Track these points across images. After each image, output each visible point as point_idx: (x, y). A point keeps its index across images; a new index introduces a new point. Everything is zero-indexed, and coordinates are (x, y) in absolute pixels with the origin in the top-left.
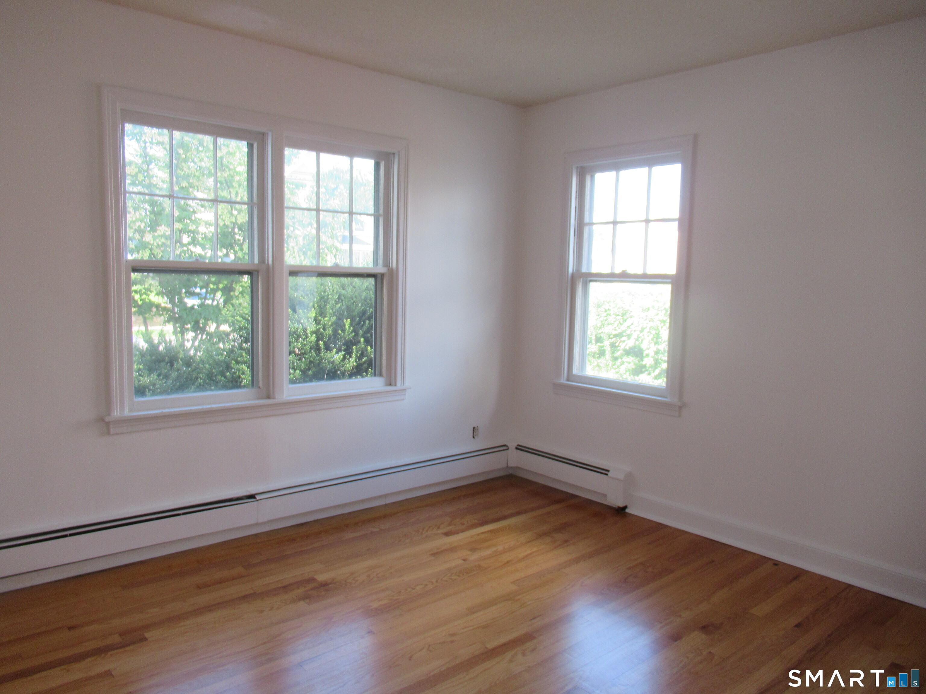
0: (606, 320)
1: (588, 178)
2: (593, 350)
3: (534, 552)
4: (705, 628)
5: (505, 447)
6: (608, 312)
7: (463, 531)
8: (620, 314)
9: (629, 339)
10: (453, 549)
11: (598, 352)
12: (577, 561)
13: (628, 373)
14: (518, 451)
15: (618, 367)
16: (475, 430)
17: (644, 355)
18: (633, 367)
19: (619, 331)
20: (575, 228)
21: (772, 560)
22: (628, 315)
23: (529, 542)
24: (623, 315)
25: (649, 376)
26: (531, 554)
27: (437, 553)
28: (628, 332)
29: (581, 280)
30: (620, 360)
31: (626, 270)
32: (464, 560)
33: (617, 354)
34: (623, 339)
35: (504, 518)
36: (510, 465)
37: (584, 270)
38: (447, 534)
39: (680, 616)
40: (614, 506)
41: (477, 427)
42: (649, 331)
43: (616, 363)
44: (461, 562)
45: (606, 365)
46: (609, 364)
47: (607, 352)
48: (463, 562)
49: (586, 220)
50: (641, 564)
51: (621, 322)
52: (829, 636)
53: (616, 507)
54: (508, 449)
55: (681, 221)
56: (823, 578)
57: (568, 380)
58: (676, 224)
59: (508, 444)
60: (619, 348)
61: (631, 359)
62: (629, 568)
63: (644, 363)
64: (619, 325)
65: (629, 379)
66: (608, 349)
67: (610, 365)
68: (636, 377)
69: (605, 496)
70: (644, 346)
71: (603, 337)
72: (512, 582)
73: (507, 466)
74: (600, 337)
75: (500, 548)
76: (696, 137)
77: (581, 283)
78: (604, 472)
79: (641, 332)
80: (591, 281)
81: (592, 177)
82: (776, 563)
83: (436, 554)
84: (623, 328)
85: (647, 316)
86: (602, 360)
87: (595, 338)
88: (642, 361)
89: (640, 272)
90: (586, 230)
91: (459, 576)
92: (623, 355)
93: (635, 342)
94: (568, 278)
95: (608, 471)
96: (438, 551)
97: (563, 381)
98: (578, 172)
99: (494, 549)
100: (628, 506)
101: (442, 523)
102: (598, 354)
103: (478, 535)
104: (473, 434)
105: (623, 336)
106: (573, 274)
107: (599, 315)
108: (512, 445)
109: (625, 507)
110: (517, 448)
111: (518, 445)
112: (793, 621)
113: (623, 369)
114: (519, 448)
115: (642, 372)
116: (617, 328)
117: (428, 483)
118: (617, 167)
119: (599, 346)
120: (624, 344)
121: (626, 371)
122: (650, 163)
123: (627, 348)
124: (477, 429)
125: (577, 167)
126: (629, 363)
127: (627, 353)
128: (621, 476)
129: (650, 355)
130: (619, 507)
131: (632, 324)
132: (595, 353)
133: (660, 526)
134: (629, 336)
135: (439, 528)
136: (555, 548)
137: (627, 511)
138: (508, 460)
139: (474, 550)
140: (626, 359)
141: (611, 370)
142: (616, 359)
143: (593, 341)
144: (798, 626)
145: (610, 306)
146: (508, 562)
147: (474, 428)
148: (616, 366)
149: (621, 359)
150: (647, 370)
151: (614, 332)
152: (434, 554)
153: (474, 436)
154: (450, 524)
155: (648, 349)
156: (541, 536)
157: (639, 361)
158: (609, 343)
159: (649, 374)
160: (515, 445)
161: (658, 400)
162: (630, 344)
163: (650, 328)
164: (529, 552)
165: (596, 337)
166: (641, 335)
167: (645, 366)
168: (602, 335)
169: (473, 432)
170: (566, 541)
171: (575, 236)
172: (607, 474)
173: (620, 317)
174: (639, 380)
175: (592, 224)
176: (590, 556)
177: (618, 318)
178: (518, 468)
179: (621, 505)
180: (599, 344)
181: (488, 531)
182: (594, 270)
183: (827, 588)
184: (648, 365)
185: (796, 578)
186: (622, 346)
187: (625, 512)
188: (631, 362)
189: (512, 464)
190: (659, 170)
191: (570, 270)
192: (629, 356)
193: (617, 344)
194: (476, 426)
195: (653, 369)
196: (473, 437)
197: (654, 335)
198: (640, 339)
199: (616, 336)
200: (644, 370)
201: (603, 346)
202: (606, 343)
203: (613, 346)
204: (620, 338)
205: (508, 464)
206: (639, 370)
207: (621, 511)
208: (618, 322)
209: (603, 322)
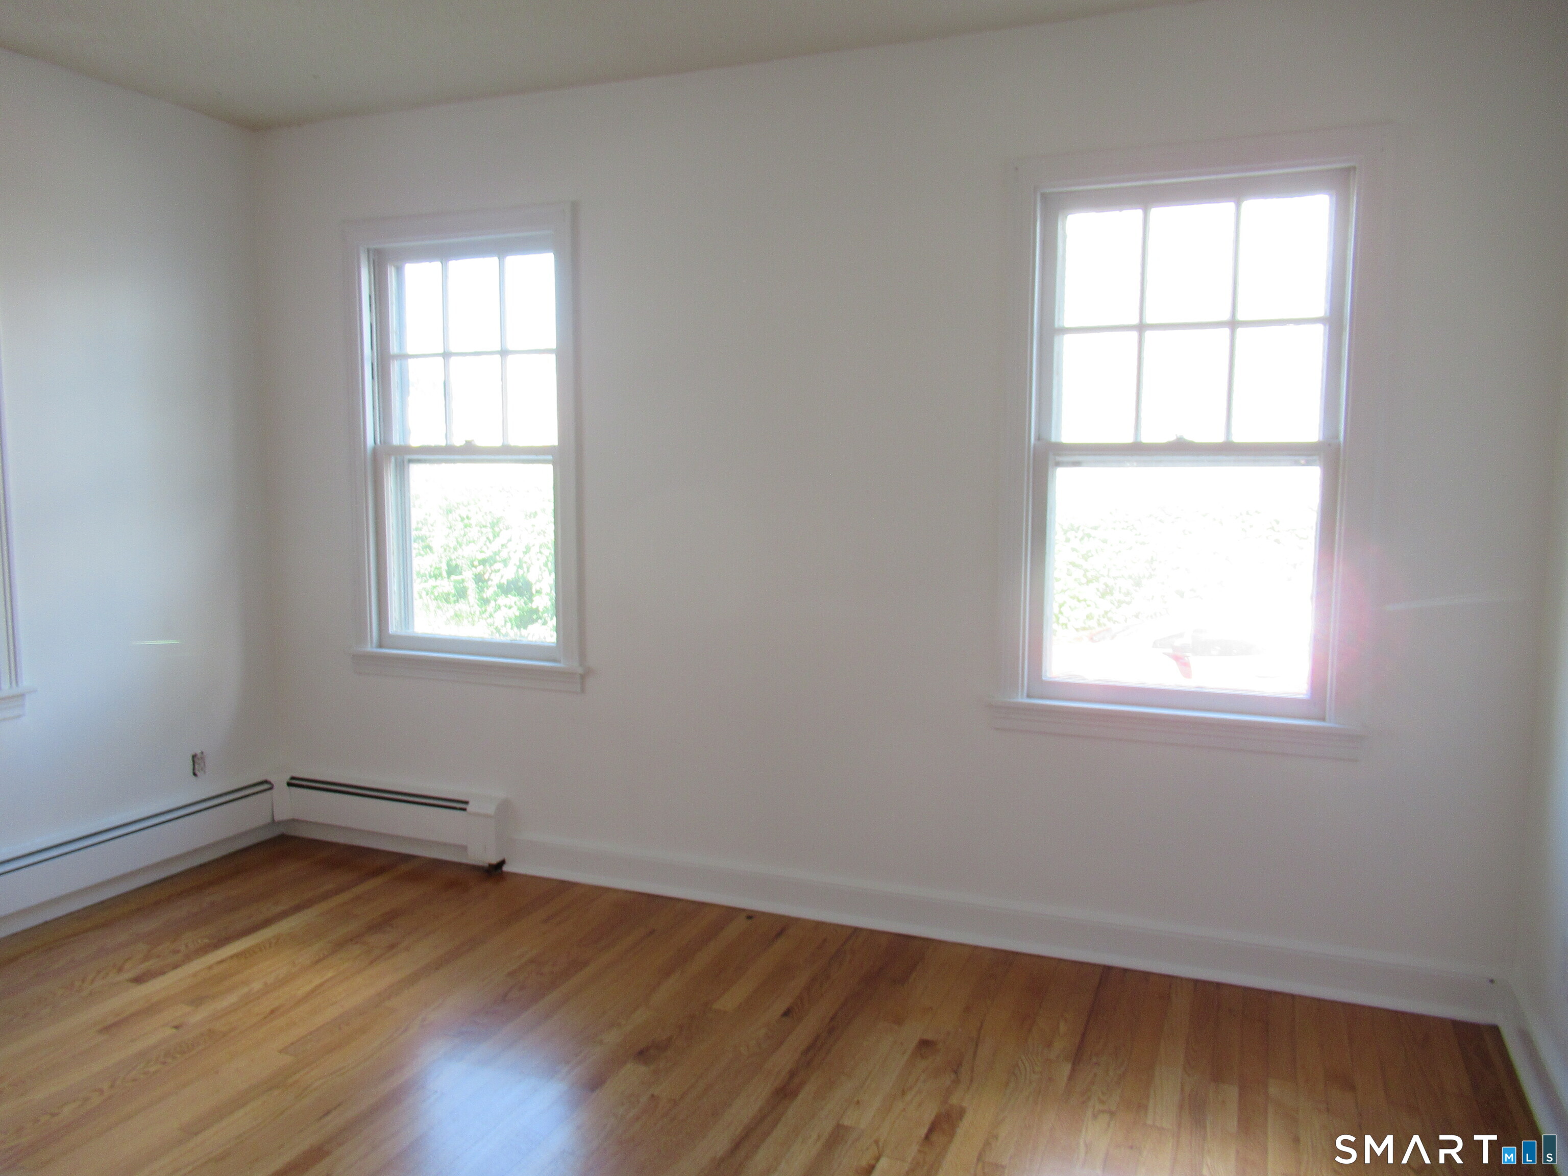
0: (465, 535)
1: (391, 272)
2: (446, 590)
3: (328, 980)
4: (643, 1055)
5: (266, 785)
6: (466, 521)
7: (176, 966)
8: (488, 525)
9: (506, 566)
10: (151, 1009)
11: (453, 591)
12: (412, 979)
13: (509, 625)
14: (293, 789)
15: (491, 615)
16: (196, 760)
17: (534, 592)
18: (517, 614)
19: (488, 554)
20: (372, 365)
21: (743, 910)
22: (501, 525)
23: (317, 962)
24: (493, 525)
25: (545, 627)
26: (321, 985)
27: (116, 1024)
28: (504, 554)
29: (393, 460)
30: (492, 603)
31: (473, 440)
32: (176, 1027)
33: (488, 593)
34: (497, 566)
35: (267, 923)
36: (276, 819)
37: (396, 441)
38: (138, 980)
39: (601, 1042)
40: (481, 864)
41: (202, 753)
42: (538, 551)
43: (488, 609)
44: (169, 1031)
45: (471, 613)
46: (474, 612)
47: (470, 592)
48: (174, 1030)
49: (394, 349)
50: (532, 961)
51: (491, 538)
52: (832, 1019)
53: (486, 865)
54: (271, 788)
55: (560, 354)
56: (819, 925)
57: (380, 646)
58: (552, 358)
59: (269, 778)
60: (490, 583)
61: (512, 599)
62: (511, 974)
63: (534, 606)
64: (488, 543)
65: (511, 634)
66: (471, 586)
67: (478, 613)
68: (523, 631)
69: (464, 848)
70: (532, 577)
71: (461, 565)
72: (280, 1052)
73: (273, 820)
74: (457, 566)
75: (257, 986)
76: (575, 207)
77: (392, 465)
78: (458, 805)
79: (525, 553)
80: (410, 461)
81: (399, 271)
82: (751, 915)
83: (109, 1028)
84: (495, 546)
85: (533, 526)
86: (462, 606)
87: (446, 568)
88: (531, 601)
89: (498, 443)
90: (395, 368)
91: (164, 1063)
92: (497, 595)
93: (517, 571)
94: (365, 457)
95: (466, 803)
96: (117, 1019)
97: (371, 647)
98: (371, 261)
99: (245, 990)
100: (506, 861)
101: (129, 958)
102: (454, 596)
103: (210, 968)
104: (194, 769)
105: (495, 562)
106: (375, 451)
107: (450, 528)
108: (280, 779)
109: (502, 863)
110: (289, 784)
111: (293, 778)
112: (780, 1006)
113: (499, 619)
114: (294, 783)
115: (534, 621)
116: (484, 549)
117: (99, 880)
118: (444, 253)
119: (456, 582)
120: (499, 575)
121: (506, 622)
122: (501, 249)
123: (504, 581)
124: (202, 758)
125: (368, 250)
126: (510, 608)
127: (505, 589)
128: (491, 810)
129: (544, 591)
130: (491, 866)
131: (510, 540)
132: (448, 594)
133: (564, 886)
134: (505, 562)
135: (120, 970)
136: (371, 963)
137: (506, 868)
138: (273, 812)
139: (198, 1002)
140: (503, 600)
141: (479, 621)
142: (486, 601)
143: (445, 574)
144: (787, 1013)
145: (469, 511)
146: (272, 1012)
147: (194, 757)
148: (487, 614)
149: (495, 601)
150: (540, 618)
151: (481, 556)
152: (107, 1029)
153: (197, 772)
154: (147, 958)
155: (539, 581)
156: (339, 946)
157: (525, 603)
158: (473, 574)
159: (545, 623)
160: (287, 778)
161: (543, 667)
162: (508, 574)
163: (541, 546)
164: (317, 981)
165: (448, 565)
166: (526, 559)
167: (536, 611)
168: (459, 562)
169: (194, 765)
170: (392, 947)
171: (373, 377)
172: (464, 810)
173: (489, 530)
174: (529, 634)
175: (406, 357)
176: (439, 964)
177: (484, 530)
178: (294, 821)
179: (494, 860)
180: (453, 577)
181: (232, 957)
182: (415, 441)
183: (825, 940)
184: (541, 609)
185: (779, 934)
186: (496, 579)
187: (502, 872)
188: (512, 605)
189: (282, 814)
190: (516, 262)
191: (370, 442)
192: (509, 596)
193: (486, 577)
194: (198, 752)
195: (550, 615)
196: (195, 774)
197: (547, 558)
198: (525, 566)
199: (483, 562)
200: (535, 617)
201: (463, 581)
202: (468, 575)
203: (479, 579)
204: (491, 565)
205: (273, 817)
206: (527, 618)
207: (495, 871)
208: (486, 539)
209: (460, 540)
